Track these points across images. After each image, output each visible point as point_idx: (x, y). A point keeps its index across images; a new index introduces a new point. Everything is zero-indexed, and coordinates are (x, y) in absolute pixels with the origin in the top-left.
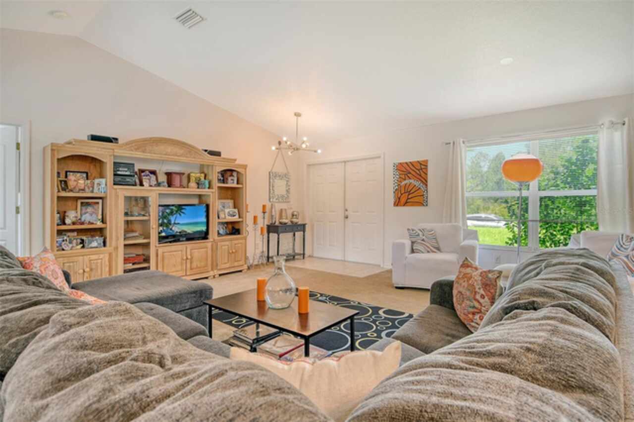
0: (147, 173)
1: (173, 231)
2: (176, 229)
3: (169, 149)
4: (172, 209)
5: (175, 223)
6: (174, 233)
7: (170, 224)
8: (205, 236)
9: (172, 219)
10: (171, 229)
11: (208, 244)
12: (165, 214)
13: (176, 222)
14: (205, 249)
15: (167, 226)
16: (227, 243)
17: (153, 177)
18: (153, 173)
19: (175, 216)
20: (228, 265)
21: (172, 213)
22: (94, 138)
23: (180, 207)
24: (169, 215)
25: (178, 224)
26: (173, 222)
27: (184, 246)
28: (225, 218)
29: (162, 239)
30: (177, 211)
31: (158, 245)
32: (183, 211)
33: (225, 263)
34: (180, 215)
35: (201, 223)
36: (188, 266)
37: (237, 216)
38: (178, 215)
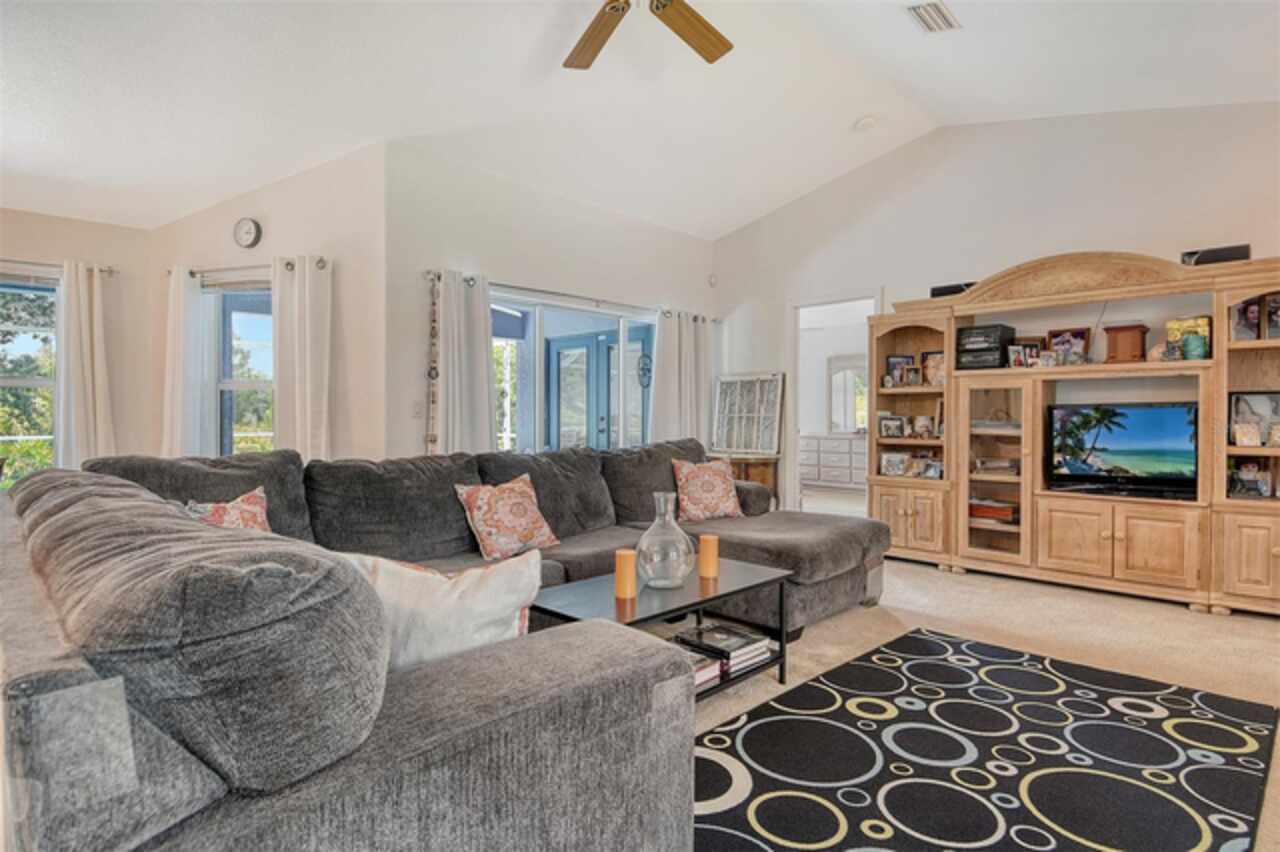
0: (1067, 336)
1: (1091, 466)
2: (1098, 463)
4: (1087, 415)
5: (1094, 448)
6: (1092, 473)
7: (1082, 449)
8: (1183, 487)
9: (1089, 438)
10: (1084, 462)
11: (1188, 513)
12: (1070, 426)
13: (1097, 446)
14: (1179, 525)
15: (1074, 454)
16: (1263, 521)
17: (1078, 346)
19: (1094, 431)
20: (1265, 590)
21: (1086, 424)
23: (1107, 415)
24: (1078, 428)
25: (1104, 450)
26: (1088, 445)
27: (1110, 505)
29: (1053, 480)
30: (1099, 422)
31: (1038, 491)
32: (1116, 420)
33: (1257, 582)
34: (1110, 429)
36: (1120, 555)
38: (1104, 430)
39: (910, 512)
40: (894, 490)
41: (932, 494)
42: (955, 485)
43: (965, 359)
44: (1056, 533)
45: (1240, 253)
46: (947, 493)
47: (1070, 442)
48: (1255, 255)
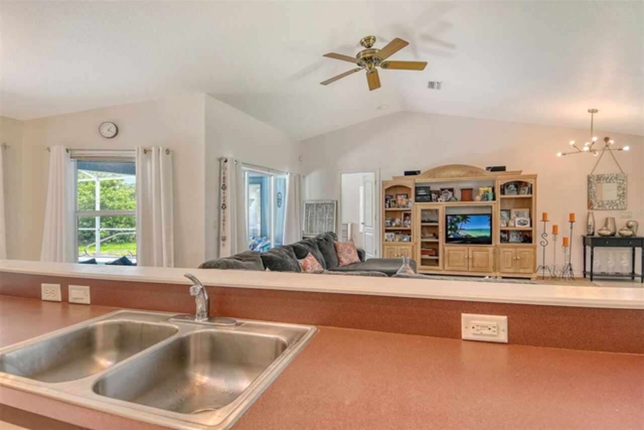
0: (447, 190)
1: (460, 235)
2: (462, 234)
3: (453, 173)
4: (458, 218)
5: (461, 229)
6: (460, 237)
7: (457, 229)
8: (488, 241)
9: (459, 225)
10: (458, 233)
11: (490, 248)
12: (453, 221)
13: (463, 228)
14: (487, 252)
15: (454, 231)
16: (510, 250)
17: (450, 194)
18: (451, 190)
19: (461, 223)
20: (511, 270)
21: (458, 221)
22: (407, 173)
23: (465, 217)
24: (456, 222)
25: (464, 229)
26: (459, 228)
27: (467, 247)
28: (515, 226)
29: (448, 240)
30: (462, 220)
31: (444, 244)
32: (467, 219)
33: (509, 268)
34: (465, 222)
35: (485, 230)
36: (470, 264)
37: (528, 225)
38: (464, 223)
39: (399, 254)
40: (393, 247)
41: (408, 247)
42: (416, 244)
43: (419, 199)
44: (451, 258)
45: (502, 169)
46: (413, 247)
47: (453, 227)
48: (507, 170)
